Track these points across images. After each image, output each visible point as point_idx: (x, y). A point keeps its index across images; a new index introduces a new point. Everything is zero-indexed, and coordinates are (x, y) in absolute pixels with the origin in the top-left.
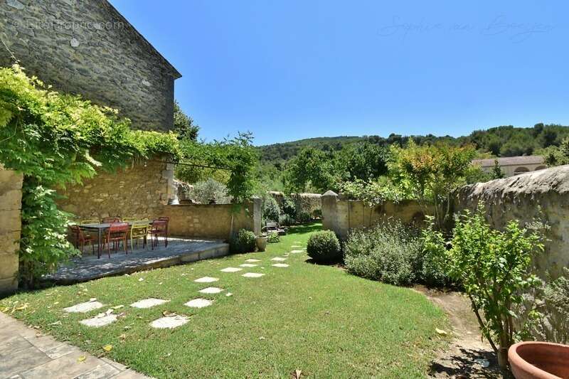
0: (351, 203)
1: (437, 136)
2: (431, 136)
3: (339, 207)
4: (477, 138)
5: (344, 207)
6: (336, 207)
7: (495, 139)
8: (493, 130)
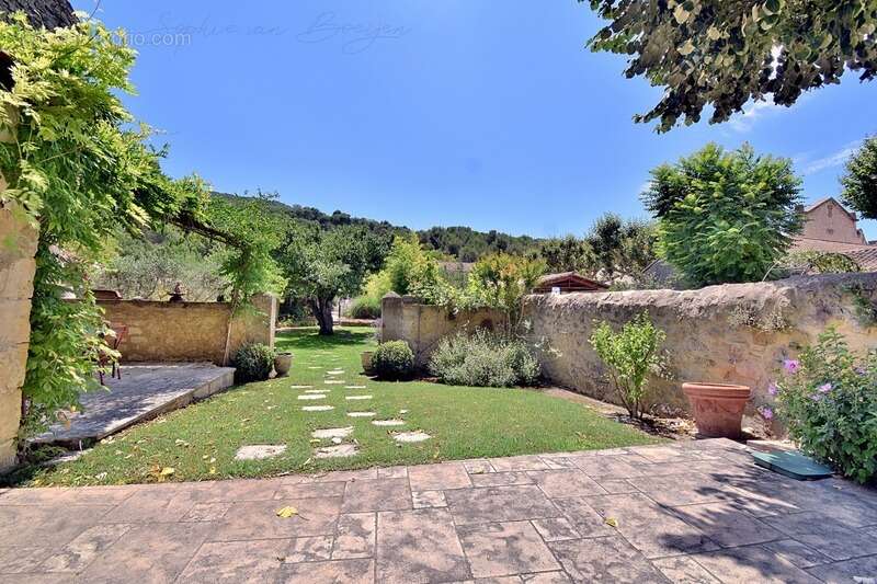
0: (421, 308)
1: (394, 225)
2: (386, 223)
3: (406, 312)
4: (437, 236)
5: (412, 313)
6: (401, 312)
7: (454, 241)
8: (452, 230)
